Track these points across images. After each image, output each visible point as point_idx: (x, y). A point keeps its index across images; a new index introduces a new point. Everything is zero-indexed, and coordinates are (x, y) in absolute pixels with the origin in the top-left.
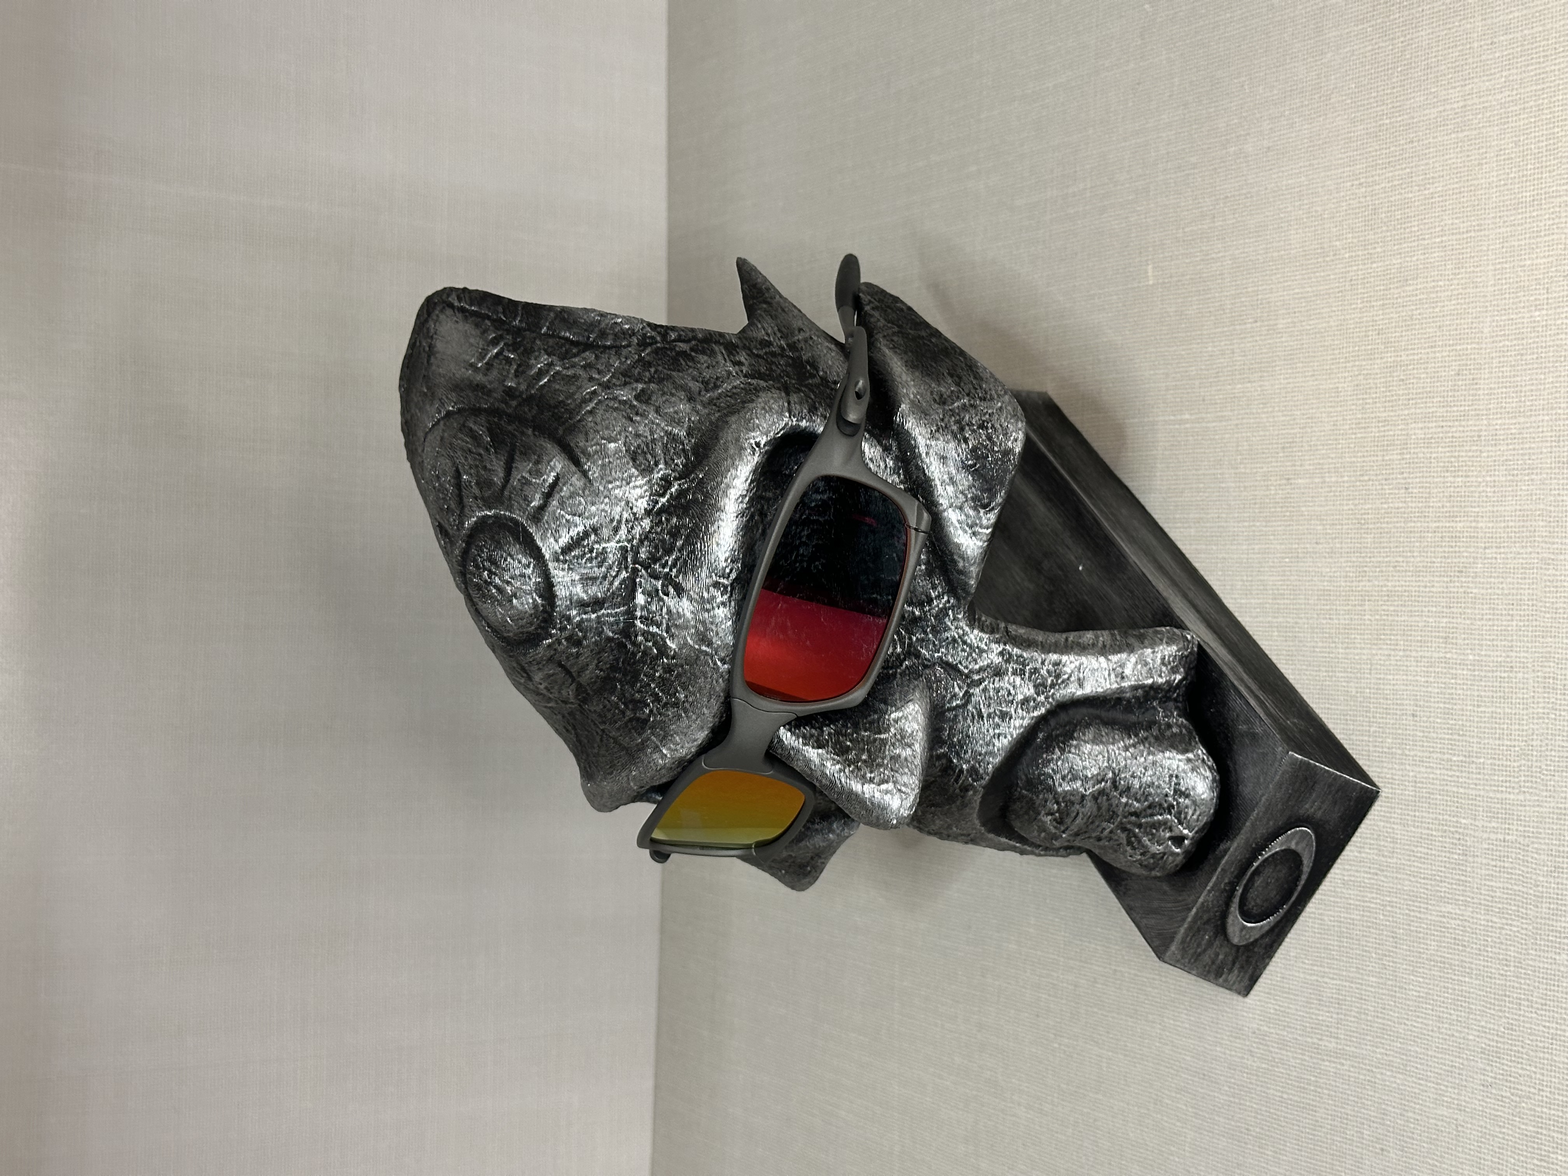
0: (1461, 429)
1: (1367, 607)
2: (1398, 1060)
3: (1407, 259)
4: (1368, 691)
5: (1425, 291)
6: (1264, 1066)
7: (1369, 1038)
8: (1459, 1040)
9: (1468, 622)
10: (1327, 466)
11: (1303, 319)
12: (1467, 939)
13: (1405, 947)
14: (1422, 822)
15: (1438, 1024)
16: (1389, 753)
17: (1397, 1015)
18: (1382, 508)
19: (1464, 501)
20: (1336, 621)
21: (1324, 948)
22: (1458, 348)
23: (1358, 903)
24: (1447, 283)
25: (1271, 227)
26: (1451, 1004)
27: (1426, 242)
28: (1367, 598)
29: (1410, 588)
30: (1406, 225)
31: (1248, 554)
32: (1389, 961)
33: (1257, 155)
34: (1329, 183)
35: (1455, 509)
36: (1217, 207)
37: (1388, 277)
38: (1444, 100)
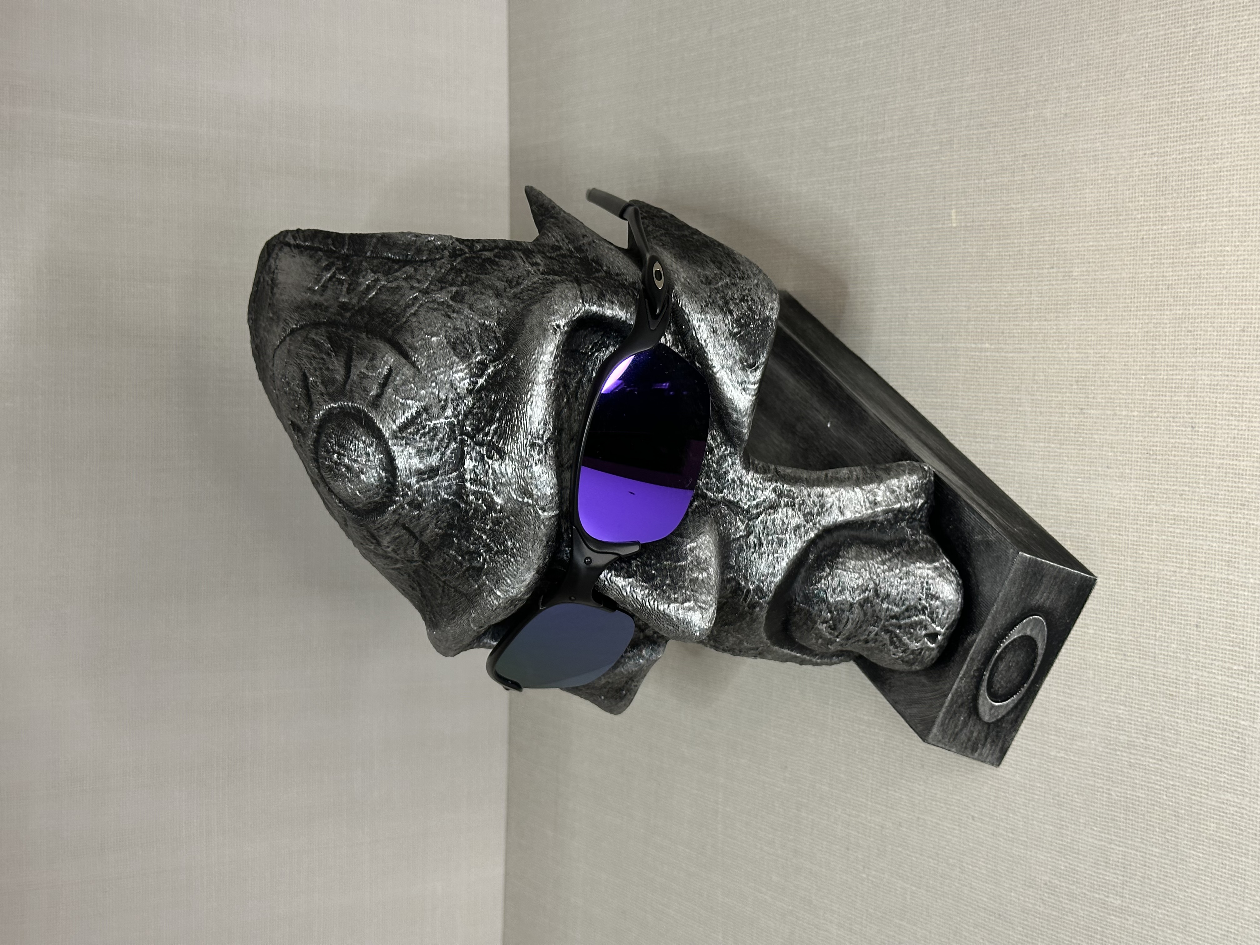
0: (1246, 379)
1: (1154, 528)
2: (1179, 921)
3: (1196, 224)
4: (1155, 600)
5: (1213, 254)
6: (1054, 913)
7: (1152, 900)
8: (1234, 910)
9: (1249, 549)
10: (1118, 401)
11: (1097, 268)
12: (1243, 824)
13: (1186, 826)
14: (1204, 719)
15: (1216, 895)
16: (1174, 657)
17: (1178, 882)
18: (1169, 443)
19: (1248, 443)
20: (1124, 537)
21: (1111, 819)
22: (1244, 307)
23: (1143, 783)
24: (1233, 249)
25: (1068, 185)
26: (1228, 878)
27: (1215, 210)
28: (1154, 520)
29: (1196, 515)
30: (1196, 194)
31: (1043, 471)
32: (1171, 836)
33: (1055, 119)
34: (1123, 150)
35: (1239, 450)
36: (1016, 163)
37: (1178, 238)
38: (1233, 85)
